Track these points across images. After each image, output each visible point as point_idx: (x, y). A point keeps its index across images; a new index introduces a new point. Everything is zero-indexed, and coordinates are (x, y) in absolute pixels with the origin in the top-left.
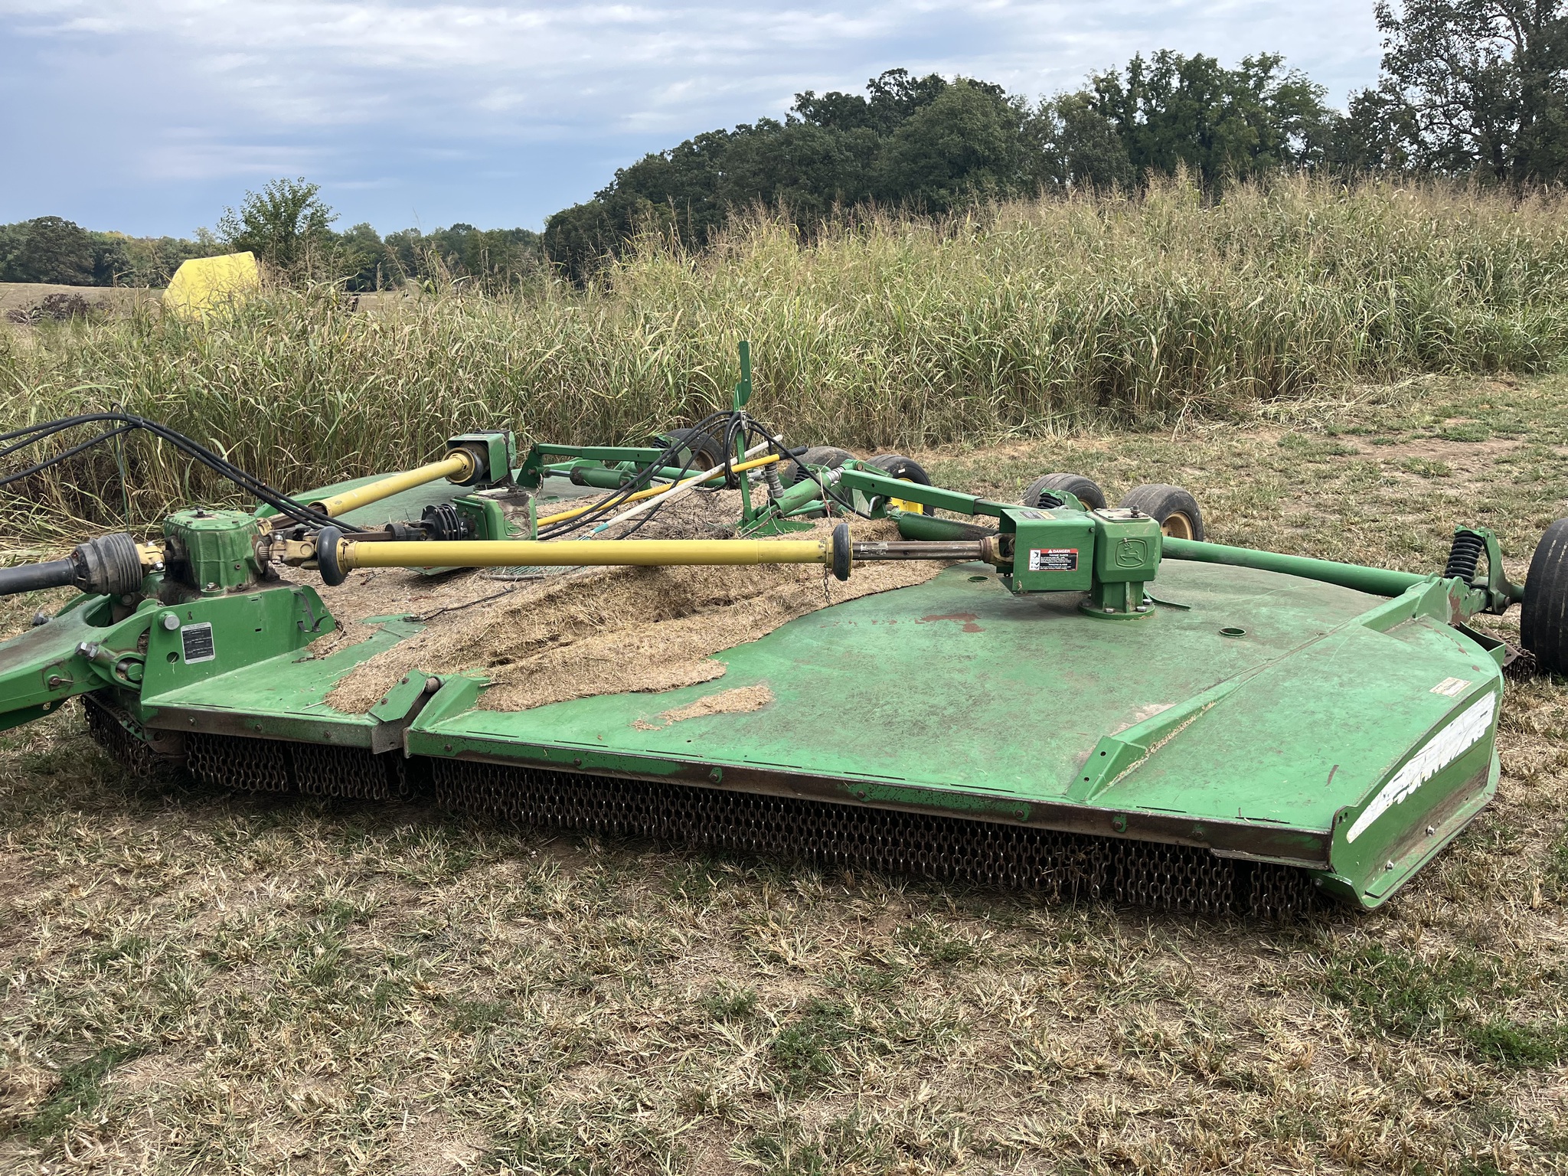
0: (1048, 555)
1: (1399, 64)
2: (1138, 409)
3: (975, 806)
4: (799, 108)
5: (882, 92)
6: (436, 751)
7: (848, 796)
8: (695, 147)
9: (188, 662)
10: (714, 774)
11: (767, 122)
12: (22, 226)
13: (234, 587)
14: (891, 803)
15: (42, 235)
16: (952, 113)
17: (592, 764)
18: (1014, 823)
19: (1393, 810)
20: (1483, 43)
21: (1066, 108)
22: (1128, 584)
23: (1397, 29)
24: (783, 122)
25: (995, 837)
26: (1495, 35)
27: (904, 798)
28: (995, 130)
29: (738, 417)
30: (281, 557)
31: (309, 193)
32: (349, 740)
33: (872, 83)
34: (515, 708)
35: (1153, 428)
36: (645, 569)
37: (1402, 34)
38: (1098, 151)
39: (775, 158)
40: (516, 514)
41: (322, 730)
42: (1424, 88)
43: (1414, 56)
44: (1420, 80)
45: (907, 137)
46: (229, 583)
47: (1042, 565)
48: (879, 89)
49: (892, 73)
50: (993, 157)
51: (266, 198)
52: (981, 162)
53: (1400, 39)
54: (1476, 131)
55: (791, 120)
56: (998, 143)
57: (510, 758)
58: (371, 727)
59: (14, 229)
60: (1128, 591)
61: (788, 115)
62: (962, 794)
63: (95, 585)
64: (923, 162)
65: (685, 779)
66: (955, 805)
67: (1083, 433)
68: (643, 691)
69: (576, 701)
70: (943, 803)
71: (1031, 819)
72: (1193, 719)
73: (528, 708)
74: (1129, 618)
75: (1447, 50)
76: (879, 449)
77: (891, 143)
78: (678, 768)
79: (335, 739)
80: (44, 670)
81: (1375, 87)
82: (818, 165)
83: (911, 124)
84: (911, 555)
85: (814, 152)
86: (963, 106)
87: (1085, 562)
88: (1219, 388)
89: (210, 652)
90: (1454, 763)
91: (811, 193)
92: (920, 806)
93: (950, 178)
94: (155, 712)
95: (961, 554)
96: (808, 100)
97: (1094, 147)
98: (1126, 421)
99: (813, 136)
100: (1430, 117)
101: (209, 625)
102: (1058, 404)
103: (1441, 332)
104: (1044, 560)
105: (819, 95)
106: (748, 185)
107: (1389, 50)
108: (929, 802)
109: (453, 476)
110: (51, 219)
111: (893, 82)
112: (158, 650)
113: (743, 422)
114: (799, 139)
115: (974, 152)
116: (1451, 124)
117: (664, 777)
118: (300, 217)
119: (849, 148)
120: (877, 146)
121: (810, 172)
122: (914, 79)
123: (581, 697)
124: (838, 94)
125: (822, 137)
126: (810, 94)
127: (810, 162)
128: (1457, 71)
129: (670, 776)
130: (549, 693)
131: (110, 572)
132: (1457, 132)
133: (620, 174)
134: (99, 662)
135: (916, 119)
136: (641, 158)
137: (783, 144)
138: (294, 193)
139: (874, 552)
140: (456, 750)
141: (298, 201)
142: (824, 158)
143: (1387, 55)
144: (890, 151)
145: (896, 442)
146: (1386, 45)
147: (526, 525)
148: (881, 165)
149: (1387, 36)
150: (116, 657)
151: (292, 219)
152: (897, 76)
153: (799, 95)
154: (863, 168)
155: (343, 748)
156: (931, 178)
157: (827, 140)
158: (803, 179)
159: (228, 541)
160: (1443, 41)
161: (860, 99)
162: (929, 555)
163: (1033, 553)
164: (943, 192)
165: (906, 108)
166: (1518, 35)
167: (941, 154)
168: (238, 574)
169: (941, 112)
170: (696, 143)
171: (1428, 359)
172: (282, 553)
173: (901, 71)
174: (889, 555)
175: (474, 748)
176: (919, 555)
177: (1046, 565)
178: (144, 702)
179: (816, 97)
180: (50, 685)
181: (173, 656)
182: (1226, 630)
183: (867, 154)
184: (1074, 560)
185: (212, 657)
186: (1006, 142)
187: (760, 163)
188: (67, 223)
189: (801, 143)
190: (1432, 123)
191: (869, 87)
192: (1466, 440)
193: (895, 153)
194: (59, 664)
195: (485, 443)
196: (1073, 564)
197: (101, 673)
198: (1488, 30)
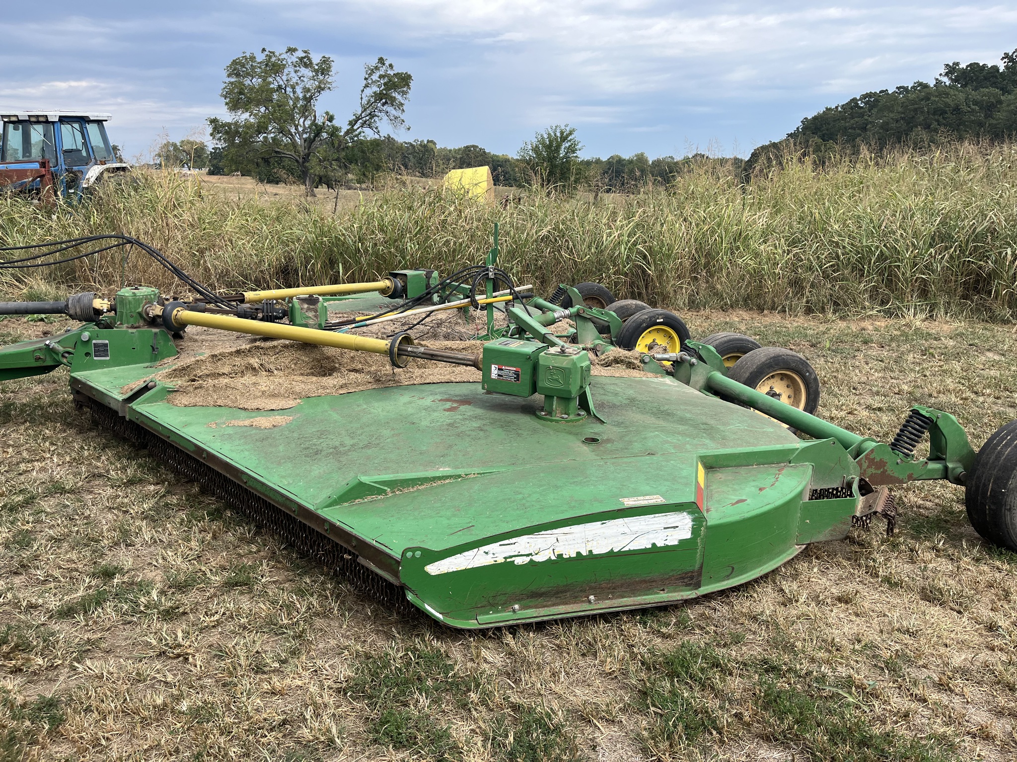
0: (502, 370)
4: (947, 74)
5: (1013, 63)
7: (242, 481)
8: (859, 102)
9: (95, 358)
11: (920, 84)
12: (459, 150)
13: (130, 325)
15: (468, 155)
17: (172, 438)
19: (507, 567)
22: (555, 398)
24: (932, 83)
29: (487, 270)
31: (571, 133)
32: (115, 407)
33: (1006, 56)
34: (179, 405)
40: (308, 309)
41: (108, 399)
46: (127, 324)
47: (499, 375)
48: (1011, 60)
51: (546, 136)
55: (938, 83)
57: (152, 429)
58: (119, 401)
59: (455, 151)
60: (555, 403)
61: (937, 79)
72: (447, 481)
73: (185, 406)
74: (552, 421)
77: (1011, 99)
78: (194, 447)
79: (112, 405)
80: (34, 351)
82: (949, 115)
84: (435, 358)
85: (947, 105)
87: (526, 378)
89: (107, 355)
94: (74, 380)
95: (462, 362)
96: (954, 68)
99: (947, 94)
101: (107, 342)
104: (500, 373)
105: (963, 65)
110: (473, 146)
112: (80, 350)
113: (490, 274)
114: (937, 96)
117: (191, 452)
118: (563, 147)
119: (976, 103)
120: (1000, 102)
121: (941, 120)
124: (978, 64)
126: (957, 64)
127: (942, 113)
129: (193, 452)
130: (199, 400)
131: (78, 310)
133: (805, 121)
134: (54, 351)
136: (822, 110)
137: (922, 100)
138: (562, 133)
139: (415, 353)
140: (139, 420)
141: (564, 138)
142: (954, 110)
144: (1008, 105)
148: (1003, 115)
150: (62, 350)
151: (558, 147)
153: (947, 65)
155: (114, 410)
159: (127, 302)
161: (995, 68)
162: (445, 359)
163: (493, 366)
168: (132, 319)
170: (860, 99)
175: (143, 420)
176: (439, 358)
177: (501, 376)
178: (71, 374)
179: (961, 66)
181: (87, 354)
183: (990, 107)
184: (518, 375)
185: (108, 358)
187: (902, 113)
188: (480, 149)
189: (937, 99)
191: (1003, 59)
194: (40, 349)
195: (405, 275)
196: (517, 378)
197: (55, 356)
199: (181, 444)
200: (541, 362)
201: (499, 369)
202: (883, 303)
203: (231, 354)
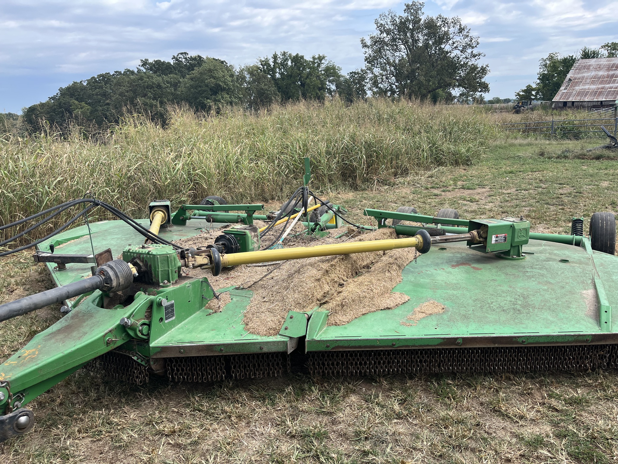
0: (498, 237)
1: (370, 60)
2: (359, 182)
3: (570, 339)
4: (143, 66)
5: (178, 61)
6: (322, 348)
7: (518, 343)
9: (167, 321)
10: (458, 341)
11: (129, 71)
14: (536, 343)
16: (210, 71)
17: (401, 344)
18: (585, 344)
20: (397, 54)
21: (252, 71)
22: (520, 246)
23: (369, 48)
24: (136, 71)
25: (570, 350)
26: (400, 51)
27: (542, 340)
28: (227, 77)
30: (193, 264)
32: (274, 349)
33: (174, 58)
34: (343, 323)
37: (370, 50)
38: (266, 87)
39: (136, 85)
40: (255, 236)
41: (258, 346)
42: (380, 69)
43: (375, 58)
44: (378, 66)
45: (192, 79)
46: (172, 280)
48: (177, 60)
49: (182, 54)
50: (227, 88)
52: (223, 89)
53: (370, 51)
54: (397, 84)
55: (139, 70)
56: (229, 83)
57: (360, 347)
58: (286, 342)
60: (520, 249)
61: (138, 68)
62: (565, 335)
63: (113, 287)
64: (200, 89)
65: (444, 345)
66: (563, 340)
68: (384, 309)
69: (363, 317)
70: (558, 341)
71: (592, 341)
73: (348, 322)
74: (520, 259)
75: (385, 56)
77: (186, 81)
78: (442, 341)
79: (265, 350)
80: (104, 336)
81: (364, 68)
82: (155, 89)
83: (193, 74)
84: (448, 241)
85: (153, 83)
86: (214, 68)
87: (509, 239)
89: (173, 315)
91: (153, 100)
92: (548, 343)
93: (211, 95)
94: (159, 350)
96: (146, 62)
97: (265, 85)
98: (355, 187)
100: (382, 79)
101: (173, 301)
103: (441, 152)
105: (151, 61)
106: (125, 96)
107: (366, 55)
108: (552, 340)
111: (183, 57)
112: (156, 316)
114: (145, 78)
115: (220, 86)
116: (389, 82)
117: (435, 346)
119: (168, 82)
120: (179, 82)
121: (152, 91)
122: (191, 56)
123: (363, 315)
124: (160, 61)
125: (156, 78)
126: (147, 60)
127: (152, 87)
128: (389, 63)
129: (438, 345)
131: (121, 280)
132: (391, 84)
133: (61, 90)
134: (133, 328)
135: (196, 71)
136: (71, 83)
140: (331, 347)
142: (158, 86)
143: (366, 57)
144: (185, 84)
146: (365, 54)
147: (257, 240)
148: (182, 89)
149: (365, 50)
150: (139, 323)
152: (184, 55)
153: (142, 60)
154: (175, 90)
155: (270, 353)
156: (203, 95)
157: (157, 79)
158: (149, 94)
159: (173, 259)
160: (384, 53)
161: (169, 63)
162: (454, 240)
163: (493, 236)
164: (208, 100)
165: (191, 68)
166: (407, 51)
167: (207, 86)
168: (176, 275)
169: (206, 70)
170: (98, 78)
171: (439, 163)
172: (193, 263)
173: (185, 53)
174: (441, 241)
175: (341, 344)
176: (451, 240)
177: (497, 241)
178: (151, 345)
179: (150, 61)
180: (107, 343)
181: (161, 319)
182: (562, 260)
183: (175, 85)
184: (506, 238)
185: (174, 318)
186: (232, 82)
187: (130, 87)
189: (147, 80)
190: (382, 81)
191: (173, 59)
192: (471, 189)
193: (188, 85)
194: (110, 331)
195: (167, 206)
196: (505, 240)
198: (397, 50)
199: (417, 344)
200: (516, 228)
201: (496, 237)
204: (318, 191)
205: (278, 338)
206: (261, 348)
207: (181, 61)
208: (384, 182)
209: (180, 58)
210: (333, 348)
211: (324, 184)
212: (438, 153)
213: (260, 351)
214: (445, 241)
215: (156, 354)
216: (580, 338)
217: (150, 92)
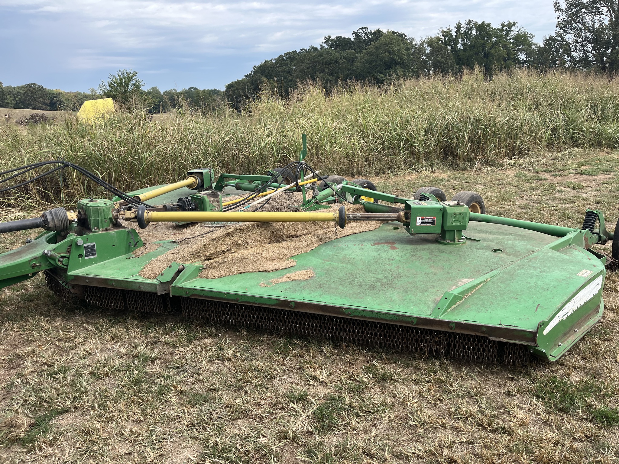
0: (424, 219)
1: (563, 26)
2: (459, 162)
3: (395, 319)
4: (325, 42)
5: (358, 36)
6: (183, 294)
7: (344, 314)
8: (284, 57)
9: (86, 258)
10: (292, 304)
11: (313, 48)
12: (22, 87)
13: (104, 229)
14: (361, 317)
15: (30, 90)
16: (386, 44)
17: (244, 300)
18: (410, 326)
19: (562, 322)
20: (596, 18)
21: (431, 42)
22: (456, 231)
23: (563, 12)
24: (319, 48)
25: (403, 331)
26: (601, 14)
27: (366, 315)
28: (402, 51)
29: (302, 164)
30: (123, 217)
31: (134, 75)
32: (148, 289)
34: (213, 277)
35: (465, 169)
36: (264, 223)
37: (564, 14)
38: (443, 60)
39: (316, 62)
40: (214, 201)
41: (138, 285)
42: (573, 35)
43: (569, 23)
44: (571, 32)
45: (368, 54)
46: (102, 227)
47: (421, 223)
49: (362, 28)
50: (401, 62)
51: (117, 77)
52: (397, 64)
53: (563, 16)
54: (594, 52)
55: (322, 47)
56: (404, 56)
57: (212, 297)
58: (157, 284)
59: (19, 88)
60: (456, 234)
61: (321, 45)
62: (390, 314)
63: (51, 228)
64: (374, 64)
65: (280, 306)
66: (387, 318)
67: (437, 171)
68: (264, 271)
69: (237, 275)
70: (382, 317)
71: (417, 324)
72: (482, 285)
73: (219, 277)
74: (456, 244)
75: (582, 20)
76: (356, 176)
77: (362, 56)
78: (277, 302)
79: (143, 289)
80: (30, 261)
81: (553, 35)
82: (333, 65)
83: (369, 49)
84: (370, 219)
85: (331, 59)
86: (390, 42)
87: (439, 222)
88: (491, 153)
89: (94, 254)
90: (586, 304)
91: (330, 76)
92: (373, 318)
93: (385, 70)
94: (73, 277)
95: (389, 218)
96: (329, 39)
97: (442, 58)
98: (454, 166)
99: (331, 53)
100: (576, 46)
101: (94, 244)
102: (427, 159)
103: (580, 132)
104: (423, 221)
105: (333, 37)
106: (305, 72)
107: (559, 20)
108: (377, 317)
109: (189, 186)
110: (33, 84)
111: (362, 32)
112: (75, 253)
113: (303, 166)
114: (325, 54)
115: (394, 60)
116: (584, 49)
117: (272, 305)
118: (130, 84)
119: (345, 58)
120: (356, 57)
121: (330, 67)
122: (371, 31)
123: (239, 273)
124: (341, 37)
125: (334, 54)
126: (330, 37)
127: (330, 63)
128: (586, 28)
129: (274, 305)
130: (226, 272)
131: (56, 223)
132: (586, 53)
133: (255, 68)
134: (52, 258)
135: (372, 47)
136: (263, 62)
137: (319, 56)
138: (128, 75)
139: (355, 217)
140: (190, 294)
141: (130, 78)
142: (335, 62)
143: (558, 22)
144: (361, 59)
145: (363, 174)
146: (558, 18)
147: (218, 205)
148: (358, 65)
149: (559, 14)
150: (58, 256)
151: (127, 85)
152: (364, 30)
153: (325, 37)
154: (350, 66)
155: (146, 292)
156: (377, 70)
157: (336, 55)
158: (327, 70)
159: (102, 211)
160: (581, 17)
161: (349, 39)
162: (377, 219)
163: (418, 218)
164: (382, 75)
165: (368, 42)
166: (611, 14)
167: (381, 60)
168: (106, 224)
169: (381, 44)
170: (285, 56)
171: (575, 142)
172: (123, 216)
173: (366, 28)
174: (361, 219)
175: (197, 293)
176: (373, 219)
177: (423, 223)
178: (69, 274)
180: (32, 267)
181: (80, 256)
182: (495, 250)
183: (352, 60)
184: (434, 221)
185: (95, 256)
186: (407, 56)
187: (310, 64)
188: (39, 86)
189: (326, 56)
190: (576, 49)
191: (353, 34)
192: (590, 175)
193: (363, 60)
194: (36, 258)
195: (202, 173)
196: (434, 223)
197: (52, 262)
198: (599, 12)
199: (257, 302)
200: (448, 211)
201: (422, 219)
202: (411, 166)
203: (223, 236)
204: (410, 168)
205: (155, 282)
206: (140, 288)
207: (361, 36)
208: (487, 163)
209: (359, 33)
210: (191, 296)
211: (418, 161)
212: (576, 133)
213: (139, 290)
214: (366, 219)
215: (71, 280)
216: (405, 319)
217: (328, 68)
